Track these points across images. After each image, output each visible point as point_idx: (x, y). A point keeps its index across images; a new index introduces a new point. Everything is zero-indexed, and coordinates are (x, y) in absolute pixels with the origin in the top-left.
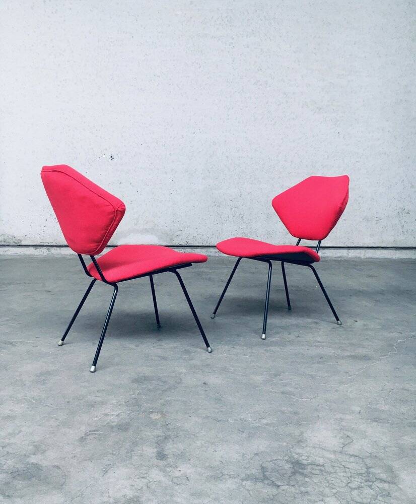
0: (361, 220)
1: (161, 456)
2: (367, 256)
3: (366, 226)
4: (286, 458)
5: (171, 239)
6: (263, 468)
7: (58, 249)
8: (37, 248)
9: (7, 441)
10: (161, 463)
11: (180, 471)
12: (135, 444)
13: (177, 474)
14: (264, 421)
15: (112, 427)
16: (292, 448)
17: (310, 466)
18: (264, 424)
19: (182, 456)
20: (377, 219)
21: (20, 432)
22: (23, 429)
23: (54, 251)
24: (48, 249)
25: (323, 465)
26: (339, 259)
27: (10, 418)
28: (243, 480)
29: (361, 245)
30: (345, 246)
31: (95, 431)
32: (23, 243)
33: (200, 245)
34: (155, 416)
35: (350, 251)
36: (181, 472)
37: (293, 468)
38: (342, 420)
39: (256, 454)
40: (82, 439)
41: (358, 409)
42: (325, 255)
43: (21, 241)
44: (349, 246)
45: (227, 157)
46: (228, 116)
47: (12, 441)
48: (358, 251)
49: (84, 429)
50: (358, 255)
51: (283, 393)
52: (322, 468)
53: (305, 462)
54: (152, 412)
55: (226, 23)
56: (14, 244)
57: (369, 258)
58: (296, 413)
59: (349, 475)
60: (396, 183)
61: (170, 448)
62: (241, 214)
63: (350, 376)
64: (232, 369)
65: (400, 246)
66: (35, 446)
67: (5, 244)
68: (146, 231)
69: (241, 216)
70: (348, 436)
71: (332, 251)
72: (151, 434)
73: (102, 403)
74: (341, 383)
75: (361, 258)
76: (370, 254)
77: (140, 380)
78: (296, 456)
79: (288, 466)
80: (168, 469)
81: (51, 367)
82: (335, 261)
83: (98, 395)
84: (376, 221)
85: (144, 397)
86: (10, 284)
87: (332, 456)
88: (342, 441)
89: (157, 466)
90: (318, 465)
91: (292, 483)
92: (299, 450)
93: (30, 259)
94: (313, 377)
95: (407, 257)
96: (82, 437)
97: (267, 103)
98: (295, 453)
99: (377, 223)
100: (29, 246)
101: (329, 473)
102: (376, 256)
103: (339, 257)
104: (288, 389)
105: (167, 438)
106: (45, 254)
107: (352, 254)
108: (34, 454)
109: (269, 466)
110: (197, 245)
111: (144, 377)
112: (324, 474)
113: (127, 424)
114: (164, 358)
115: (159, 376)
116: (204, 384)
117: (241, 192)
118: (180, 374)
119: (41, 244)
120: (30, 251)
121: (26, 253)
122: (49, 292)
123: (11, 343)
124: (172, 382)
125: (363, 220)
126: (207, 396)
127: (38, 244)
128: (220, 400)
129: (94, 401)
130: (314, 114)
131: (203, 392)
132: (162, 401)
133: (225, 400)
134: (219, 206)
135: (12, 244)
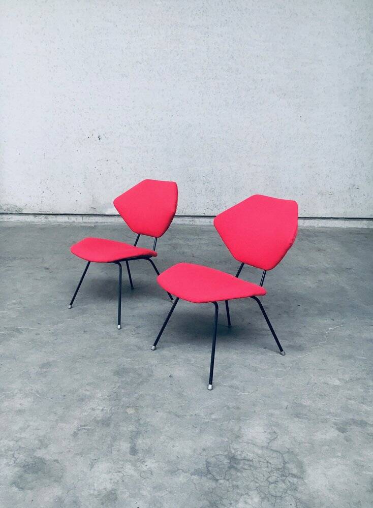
0: (317, 194)
1: (134, 451)
2: (320, 225)
3: (321, 199)
4: (226, 453)
6: (208, 463)
7: (54, 217)
8: (36, 216)
9: (18, 435)
10: (133, 458)
11: (146, 465)
12: (114, 439)
13: (145, 468)
14: (213, 417)
15: (98, 422)
16: (231, 444)
17: (243, 461)
18: (213, 420)
19: (149, 451)
20: (331, 194)
21: (28, 426)
22: (31, 423)
23: (51, 219)
25: (252, 461)
27: (20, 412)
28: (192, 475)
29: (316, 216)
30: (302, 216)
31: (84, 426)
32: (24, 212)
34: (131, 411)
35: (305, 221)
36: (148, 467)
37: (230, 463)
38: (272, 415)
39: (204, 450)
40: (75, 434)
41: (285, 404)
43: (22, 210)
45: (202, 138)
46: (203, 100)
47: (23, 435)
48: (313, 221)
49: (76, 423)
50: (312, 225)
51: (231, 387)
52: (251, 463)
53: (239, 457)
54: (128, 407)
55: (202, 12)
56: (17, 212)
57: (322, 227)
58: (238, 408)
59: (269, 470)
60: (349, 162)
61: (140, 442)
62: (212, 189)
63: (285, 368)
64: (194, 360)
65: (348, 217)
66: (40, 440)
67: (9, 212)
70: (275, 432)
72: (127, 428)
73: (91, 398)
74: (277, 376)
76: (322, 223)
77: (120, 372)
78: (233, 452)
79: (226, 461)
80: (138, 464)
83: (88, 389)
85: (123, 391)
86: (15, 258)
87: (260, 452)
88: (269, 436)
89: (130, 461)
90: (248, 460)
91: (227, 478)
92: (236, 446)
93: (30, 227)
94: (255, 369)
95: (354, 227)
96: (75, 432)
98: (233, 448)
99: (330, 197)
100: (29, 214)
101: (256, 468)
102: (328, 225)
104: (235, 382)
105: (138, 433)
106: (44, 221)
108: (39, 449)
109: (213, 460)
111: (123, 368)
112: (252, 469)
113: (109, 419)
114: (140, 348)
115: (136, 369)
116: (171, 376)
117: (212, 169)
118: (151, 366)
119: (39, 213)
120: (30, 219)
121: (26, 220)
122: (48, 269)
123: (18, 330)
124: (145, 374)
125: (319, 194)
126: (172, 390)
127: (36, 213)
128: (181, 394)
129: (84, 394)
130: (279, 99)
131: (169, 386)
132: (136, 395)
133: (185, 394)
134: (193, 181)
135: (14, 212)
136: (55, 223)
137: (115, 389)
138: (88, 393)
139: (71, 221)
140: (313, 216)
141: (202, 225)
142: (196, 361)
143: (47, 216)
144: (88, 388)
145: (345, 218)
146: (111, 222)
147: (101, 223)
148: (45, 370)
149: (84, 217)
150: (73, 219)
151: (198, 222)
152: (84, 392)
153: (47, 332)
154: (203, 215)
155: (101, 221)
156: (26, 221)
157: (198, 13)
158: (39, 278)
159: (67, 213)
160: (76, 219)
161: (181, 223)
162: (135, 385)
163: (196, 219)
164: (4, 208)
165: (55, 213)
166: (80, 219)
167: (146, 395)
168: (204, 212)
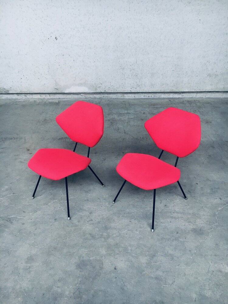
0: (206, 76)
2: (207, 97)
3: (209, 79)
5: (96, 89)
7: (31, 95)
20: (216, 75)
23: (29, 96)
29: (204, 91)
30: (195, 91)
32: (10, 92)
35: (197, 94)
42: (183, 97)
43: (9, 91)
44: (198, 91)
45: (129, 37)
50: (201, 96)
51: (157, 278)
63: (192, 255)
64: (130, 248)
68: (81, 85)
69: (136, 75)
71: (188, 94)
74: (187, 264)
75: (203, 98)
77: (81, 265)
82: (188, 101)
84: (215, 77)
85: (83, 287)
86: (6, 139)
94: (172, 257)
99: (215, 78)
102: (212, 97)
103: (191, 98)
104: (159, 273)
106: (24, 98)
107: (199, 96)
110: (111, 92)
111: (83, 261)
114: (93, 237)
115: (91, 260)
116: (115, 269)
117: (136, 60)
118: (102, 257)
119: (21, 92)
120: (15, 97)
121: (12, 97)
122: (28, 150)
123: (10, 220)
124: (98, 267)
125: (208, 76)
126: (117, 284)
127: (19, 93)
128: (123, 289)
129: (57, 292)
130: (185, 7)
131: (114, 280)
132: (92, 291)
133: (126, 289)
134: (123, 69)
135: (4, 93)
136: (32, 100)
137: (78, 285)
138: (59, 290)
139: (42, 98)
141: (129, 99)
142: (131, 250)
143: (26, 95)
144: (59, 284)
145: (224, 92)
146: (69, 98)
148: (29, 265)
149: (51, 95)
150: (43, 96)
151: (127, 96)
153: (30, 221)
154: (130, 92)
155: (62, 98)
156: (12, 99)
158: (23, 161)
159: (39, 92)
160: (46, 96)
161: (115, 97)
163: (125, 95)
165: (31, 93)
166: (48, 97)
167: (99, 291)
168: (131, 90)
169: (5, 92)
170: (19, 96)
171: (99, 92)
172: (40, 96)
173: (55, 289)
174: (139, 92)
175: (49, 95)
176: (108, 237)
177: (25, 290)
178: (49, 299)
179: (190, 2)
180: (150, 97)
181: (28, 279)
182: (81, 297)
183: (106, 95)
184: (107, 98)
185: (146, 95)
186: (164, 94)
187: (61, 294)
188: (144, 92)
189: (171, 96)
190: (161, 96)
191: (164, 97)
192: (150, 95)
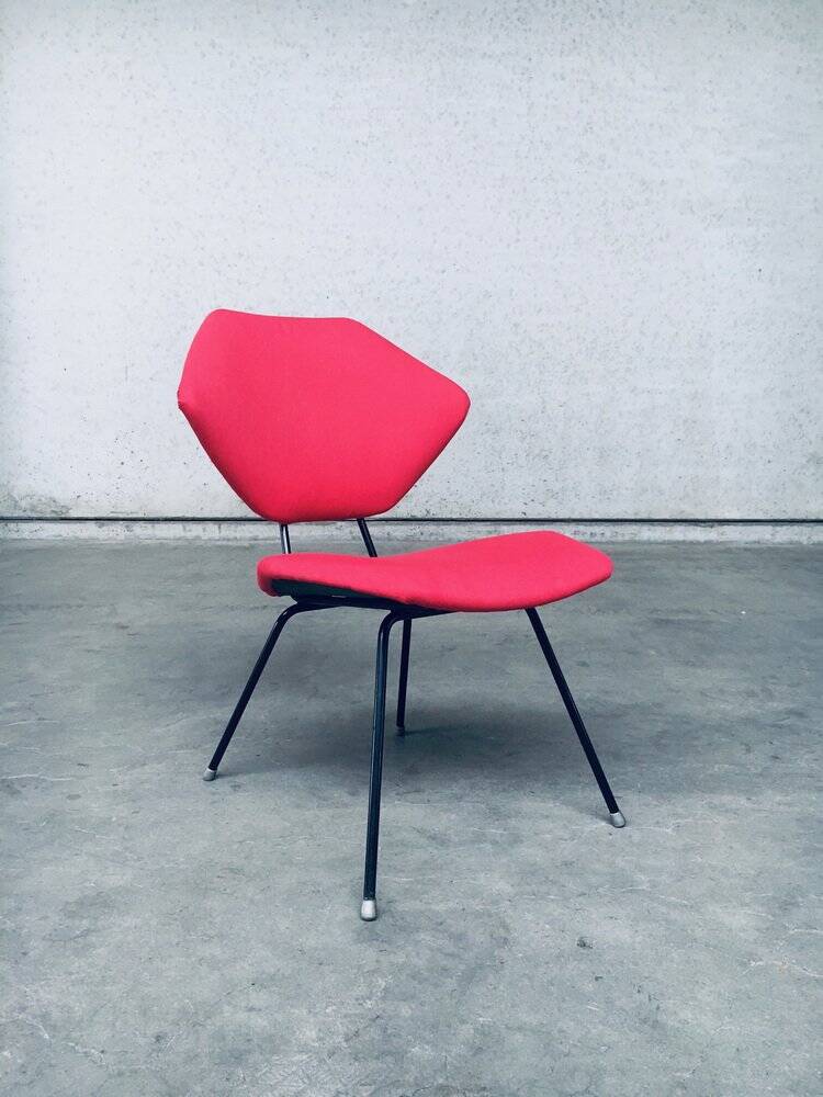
0: (804, 461)
3: (813, 474)
7: (149, 526)
8: (103, 525)
23: (138, 529)
24: (127, 527)
26: (757, 546)
30: (768, 517)
32: (73, 514)
33: (454, 517)
35: (778, 528)
42: (723, 538)
43: (68, 509)
44: (777, 517)
46: (519, 233)
48: (796, 528)
50: (796, 538)
55: (516, 22)
56: (54, 515)
62: (542, 450)
67: (34, 515)
69: (544, 454)
71: (740, 528)
75: (801, 543)
81: (115, 878)
82: (746, 549)
85: (405, 1010)
93: (88, 549)
97: (604, 204)
100: (87, 519)
106: (123, 537)
107: (784, 535)
110: (449, 516)
115: (437, 913)
116: (582, 944)
117: (544, 402)
118: (495, 902)
119: (111, 515)
120: (90, 530)
121: (79, 534)
122: (124, 628)
124: (479, 937)
125: (808, 462)
126: (609, 1002)
127: (105, 515)
128: (656, 1024)
129: (244, 1030)
130: (706, 229)
131: (589, 987)
132: (467, 1031)
133: (671, 1022)
134: (496, 432)
135: (48, 516)
136: (149, 542)
137: (369, 1004)
138: (259, 1022)
139: (189, 535)
140: (797, 517)
143: (130, 523)
144: (259, 998)
147: (266, 539)
149: (224, 526)
150: (196, 530)
152: (242, 1016)
153: (109, 788)
154: (523, 516)
155: (266, 535)
156: (77, 538)
157: (506, 24)
158: (97, 649)
159: (180, 515)
160: (204, 530)
162: (451, 983)
163: (502, 527)
164: (23, 504)
165: (152, 516)
166: (212, 529)
167: (508, 1028)
168: (524, 508)
169: (53, 511)
170: (104, 528)
171: (405, 516)
172: (184, 529)
173: (233, 1017)
174: (554, 517)
175: (216, 527)
176: (516, 840)
177: (45, 1017)
178: (192, 1058)
179: (722, 216)
180: (598, 538)
181: (71, 974)
182: (399, 1056)
183: (431, 528)
184: (433, 538)
185: (581, 528)
186: (652, 528)
187: (270, 1038)
188: (574, 517)
189: (679, 533)
190: (639, 532)
191: (652, 539)
192: (597, 529)
